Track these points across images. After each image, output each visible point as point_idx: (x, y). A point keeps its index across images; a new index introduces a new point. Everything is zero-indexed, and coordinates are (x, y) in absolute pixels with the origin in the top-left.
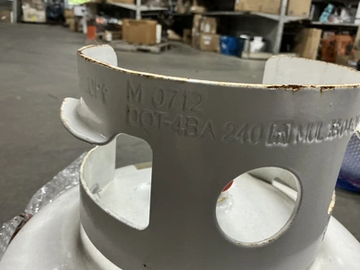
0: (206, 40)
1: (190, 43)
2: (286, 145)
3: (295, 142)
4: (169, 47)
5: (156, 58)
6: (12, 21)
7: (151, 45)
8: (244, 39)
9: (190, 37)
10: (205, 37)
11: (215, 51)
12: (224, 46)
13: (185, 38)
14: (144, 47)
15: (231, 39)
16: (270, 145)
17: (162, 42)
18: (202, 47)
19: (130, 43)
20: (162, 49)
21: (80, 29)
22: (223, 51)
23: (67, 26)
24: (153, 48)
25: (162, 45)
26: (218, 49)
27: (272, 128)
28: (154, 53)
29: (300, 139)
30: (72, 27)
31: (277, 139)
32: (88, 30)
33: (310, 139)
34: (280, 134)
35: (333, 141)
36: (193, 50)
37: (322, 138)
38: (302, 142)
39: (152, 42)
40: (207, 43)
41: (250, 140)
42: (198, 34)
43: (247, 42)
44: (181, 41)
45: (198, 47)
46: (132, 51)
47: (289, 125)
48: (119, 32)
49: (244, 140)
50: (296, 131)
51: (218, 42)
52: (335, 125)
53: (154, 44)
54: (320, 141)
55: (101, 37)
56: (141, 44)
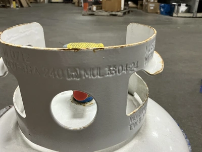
0: (151, 7)
1: (142, 9)
2: (79, 79)
3: (84, 78)
4: (129, 12)
5: (121, 19)
6: (46, 2)
7: (118, 12)
8: (175, 5)
9: (142, 5)
10: (151, 5)
11: (157, 13)
12: (162, 10)
13: (139, 6)
14: (114, 13)
15: (166, 5)
16: (69, 79)
17: (125, 9)
18: (149, 11)
19: (106, 11)
20: (125, 14)
21: (80, 5)
22: (162, 13)
23: (74, 3)
24: (119, 13)
25: (125, 11)
26: (159, 11)
27: (68, 71)
28: (119, 16)
29: (87, 76)
30: (76, 4)
31: (72, 76)
32: (84, 5)
33: (94, 76)
34: (73, 73)
35: (112, 77)
36: (144, 12)
37: (103, 76)
38: (88, 77)
39: (119, 10)
40: (152, 8)
41: (57, 77)
42: (146, 3)
43: (177, 6)
44: (137, 8)
45: (146, 11)
46: (107, 16)
47: (77, 69)
48: (101, 5)
49: (55, 77)
50: (83, 72)
51: (159, 7)
52: (111, 68)
53: (120, 11)
54: (102, 77)
55: (90, 9)
56: (112, 12)
